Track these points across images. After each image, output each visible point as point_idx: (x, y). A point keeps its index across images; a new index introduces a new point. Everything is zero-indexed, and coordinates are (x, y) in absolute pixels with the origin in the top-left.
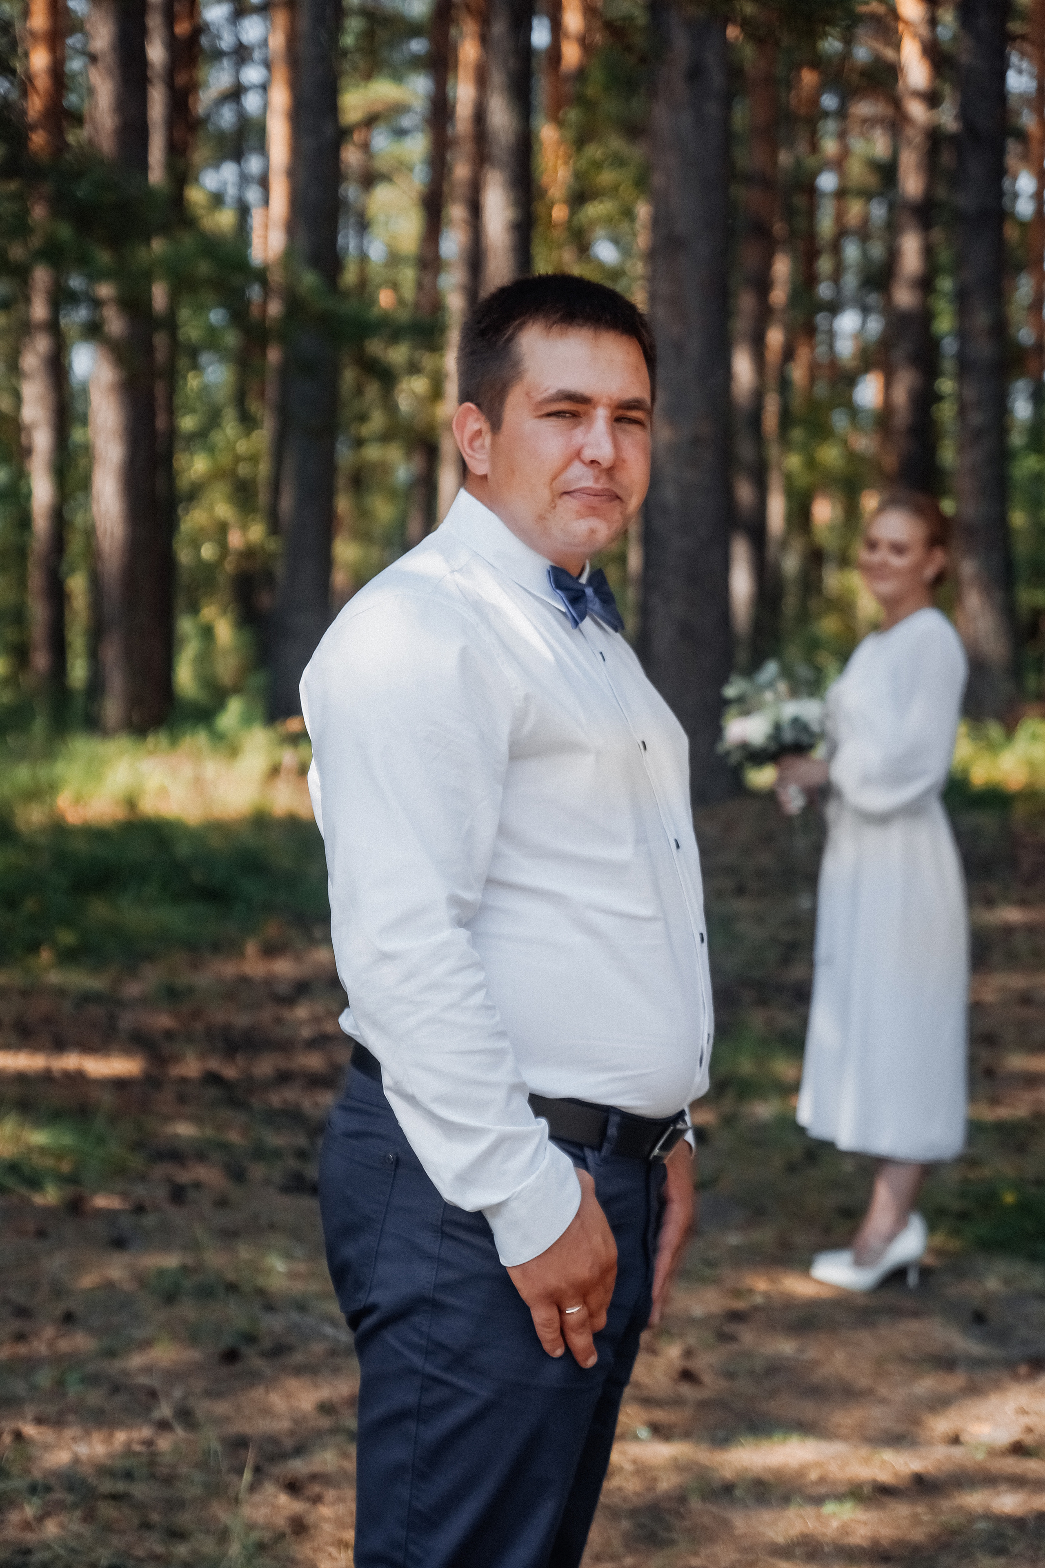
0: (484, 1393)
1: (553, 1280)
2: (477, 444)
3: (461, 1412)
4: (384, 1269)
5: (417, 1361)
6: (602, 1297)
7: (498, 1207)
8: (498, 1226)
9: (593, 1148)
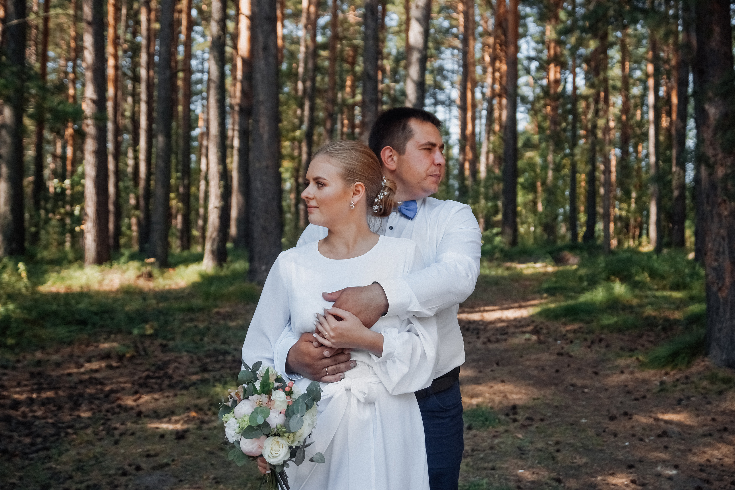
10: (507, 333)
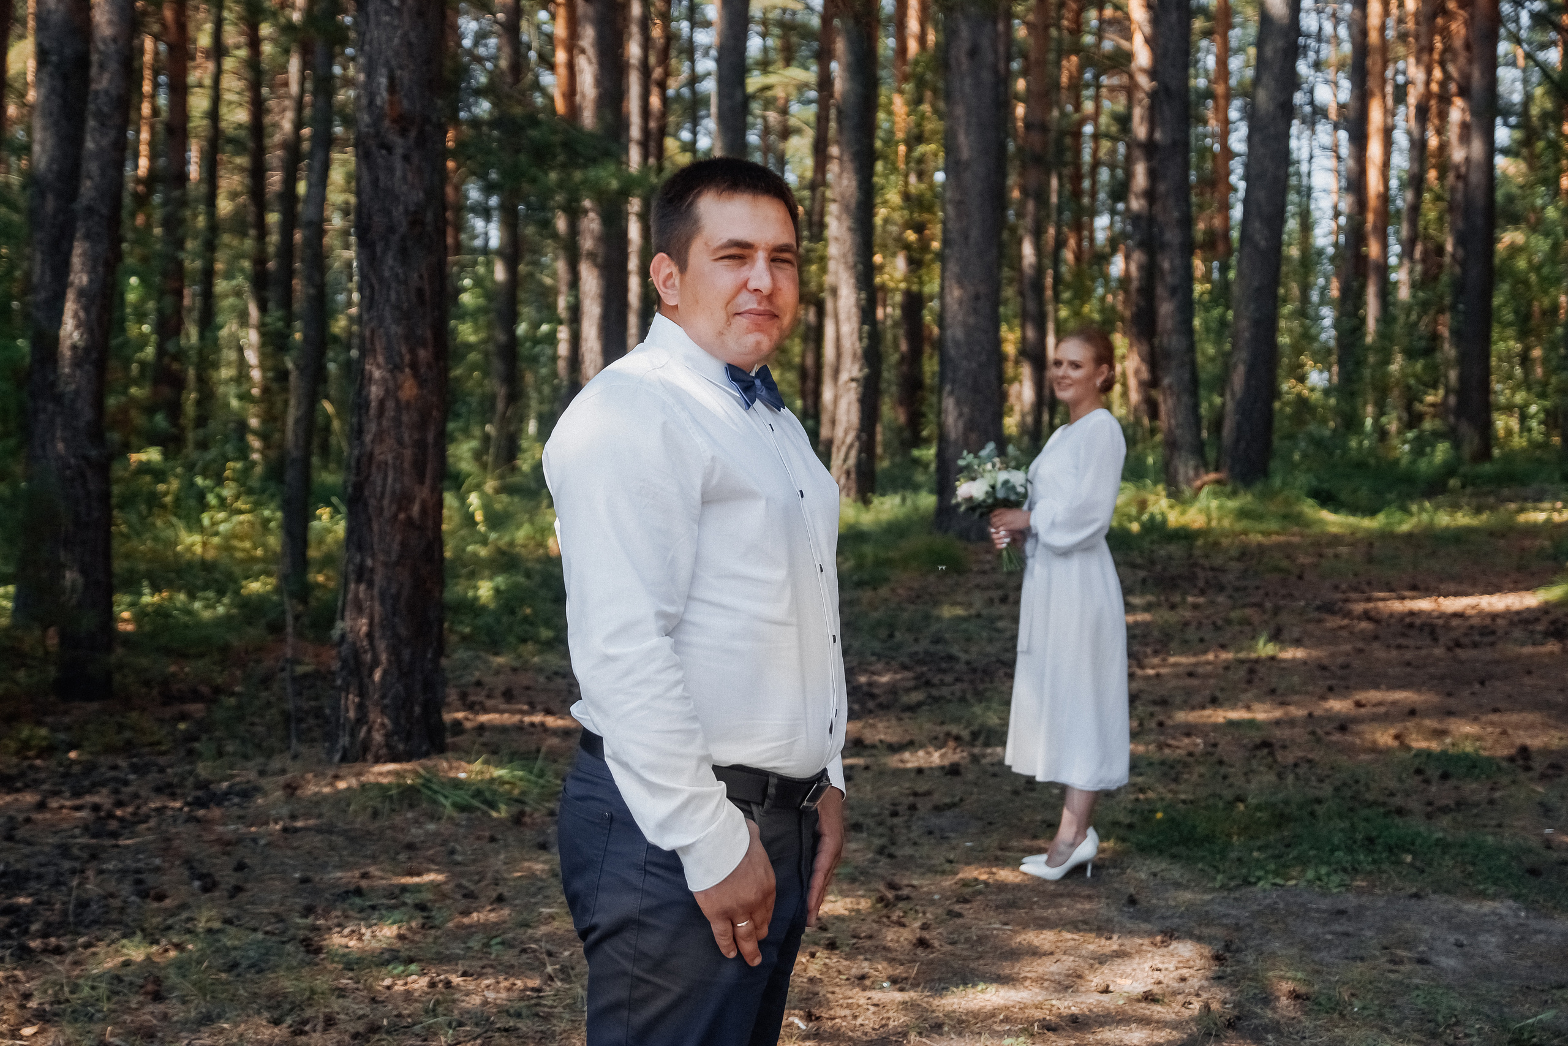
0: (677, 989)
1: (728, 902)
2: (669, 283)
3: (660, 1003)
4: (603, 898)
5: (628, 966)
6: (764, 915)
7: (687, 848)
8: (687, 862)
9: (757, 804)
10: (1493, 633)
